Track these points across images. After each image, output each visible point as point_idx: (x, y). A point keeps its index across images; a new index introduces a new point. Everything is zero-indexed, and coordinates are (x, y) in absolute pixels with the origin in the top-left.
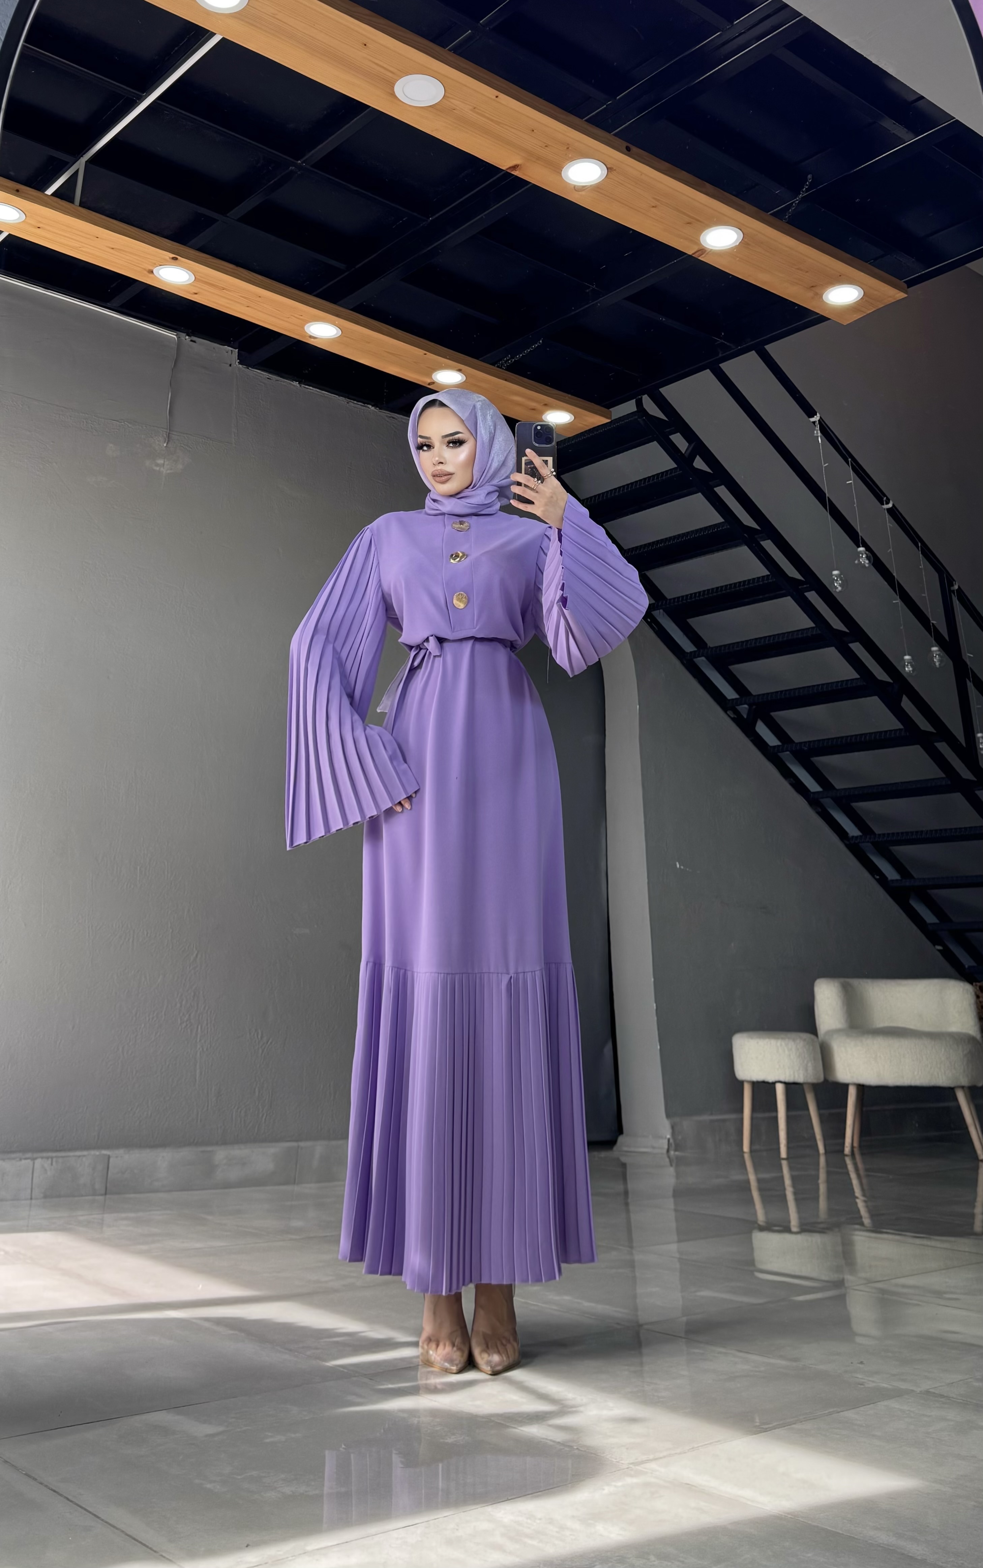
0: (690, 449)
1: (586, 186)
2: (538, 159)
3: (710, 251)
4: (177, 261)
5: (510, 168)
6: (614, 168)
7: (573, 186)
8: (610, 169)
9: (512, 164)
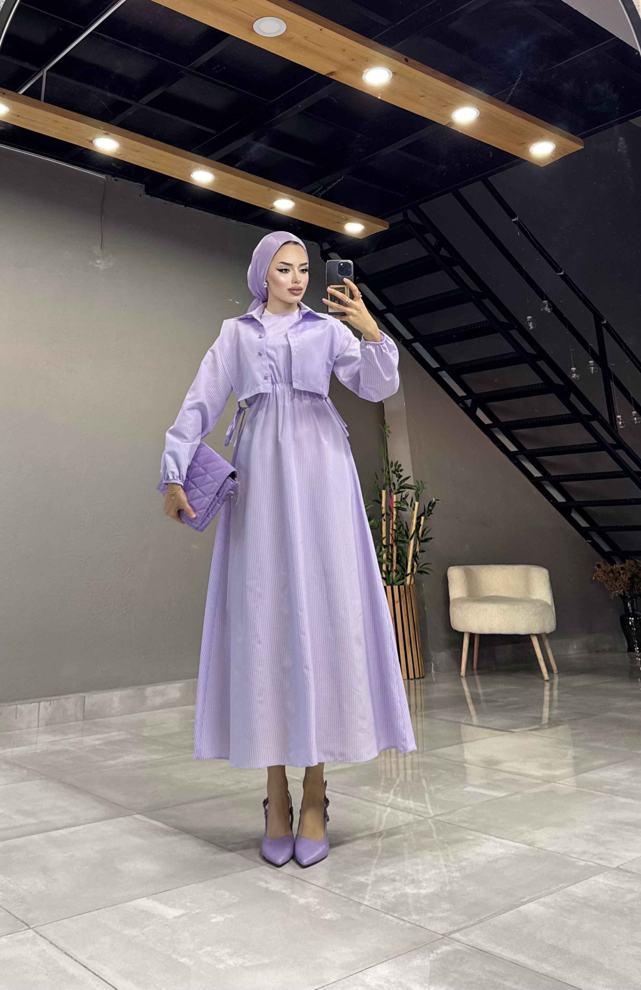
0: (438, 243)
1: (378, 85)
2: (347, 68)
3: (459, 124)
4: (106, 134)
5: (327, 74)
6: (398, 74)
7: (370, 85)
8: (394, 73)
9: (329, 71)
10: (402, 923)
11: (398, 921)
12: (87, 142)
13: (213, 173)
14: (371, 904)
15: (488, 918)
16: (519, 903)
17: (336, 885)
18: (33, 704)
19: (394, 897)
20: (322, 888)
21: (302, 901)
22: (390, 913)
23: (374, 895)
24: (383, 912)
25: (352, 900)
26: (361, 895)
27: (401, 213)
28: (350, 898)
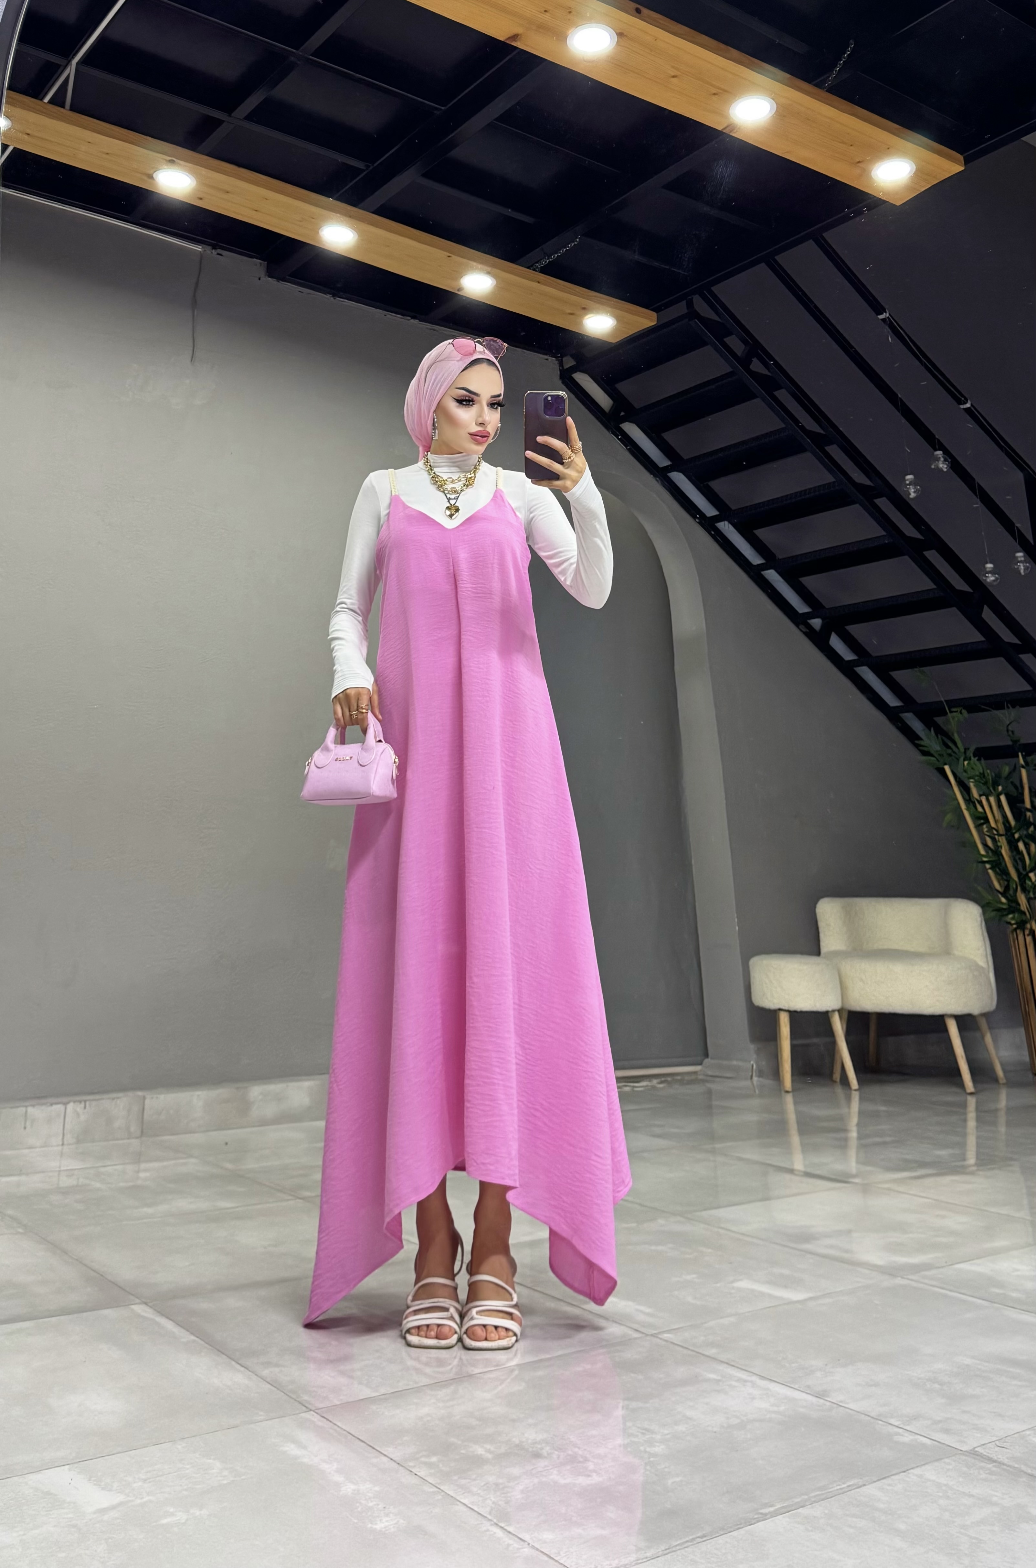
0: (747, 351)
2: (538, 26)
3: (743, 127)
4: (178, 165)
5: (509, 38)
6: (626, 34)
8: (619, 34)
9: (508, 33)
10: (516, 1545)
11: (511, 1541)
12: (145, 178)
13: (356, 229)
14: (473, 1503)
15: (686, 1545)
16: (756, 1516)
18: (55, 1107)
19: (522, 1492)
20: (398, 1464)
22: (502, 1525)
23: (487, 1484)
24: (490, 1520)
25: (442, 1491)
26: (465, 1482)
27: (684, 302)
28: (439, 1486)
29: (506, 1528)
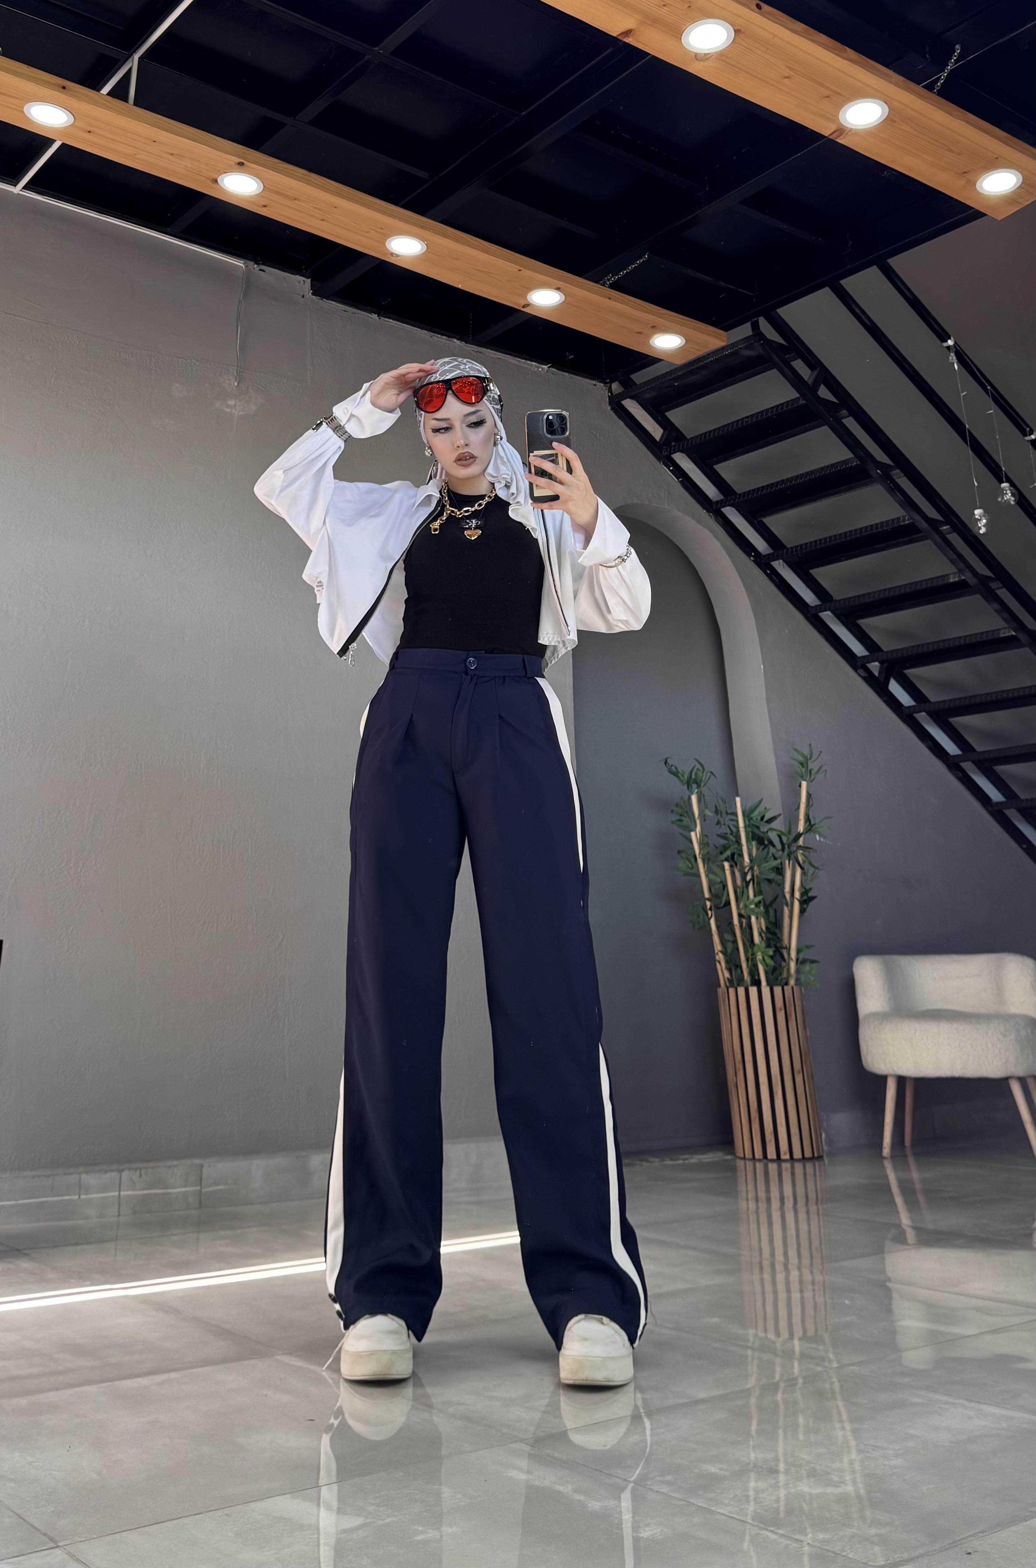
0: (814, 376)
1: (710, 53)
2: (655, 22)
3: (849, 131)
4: (244, 167)
5: (622, 33)
6: (743, 31)
7: (694, 55)
8: (737, 32)
9: (624, 30)
10: (794, 1545)
11: (788, 1542)
12: (210, 183)
13: (425, 240)
14: (730, 1512)
17: (661, 1479)
18: (109, 1175)
21: (595, 1505)
22: (770, 1528)
24: (757, 1526)
25: (694, 1504)
26: (712, 1495)
27: (748, 325)
28: (687, 1500)
29: (776, 1531)
